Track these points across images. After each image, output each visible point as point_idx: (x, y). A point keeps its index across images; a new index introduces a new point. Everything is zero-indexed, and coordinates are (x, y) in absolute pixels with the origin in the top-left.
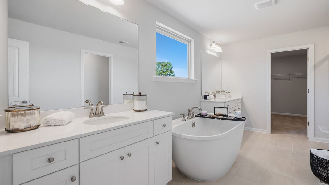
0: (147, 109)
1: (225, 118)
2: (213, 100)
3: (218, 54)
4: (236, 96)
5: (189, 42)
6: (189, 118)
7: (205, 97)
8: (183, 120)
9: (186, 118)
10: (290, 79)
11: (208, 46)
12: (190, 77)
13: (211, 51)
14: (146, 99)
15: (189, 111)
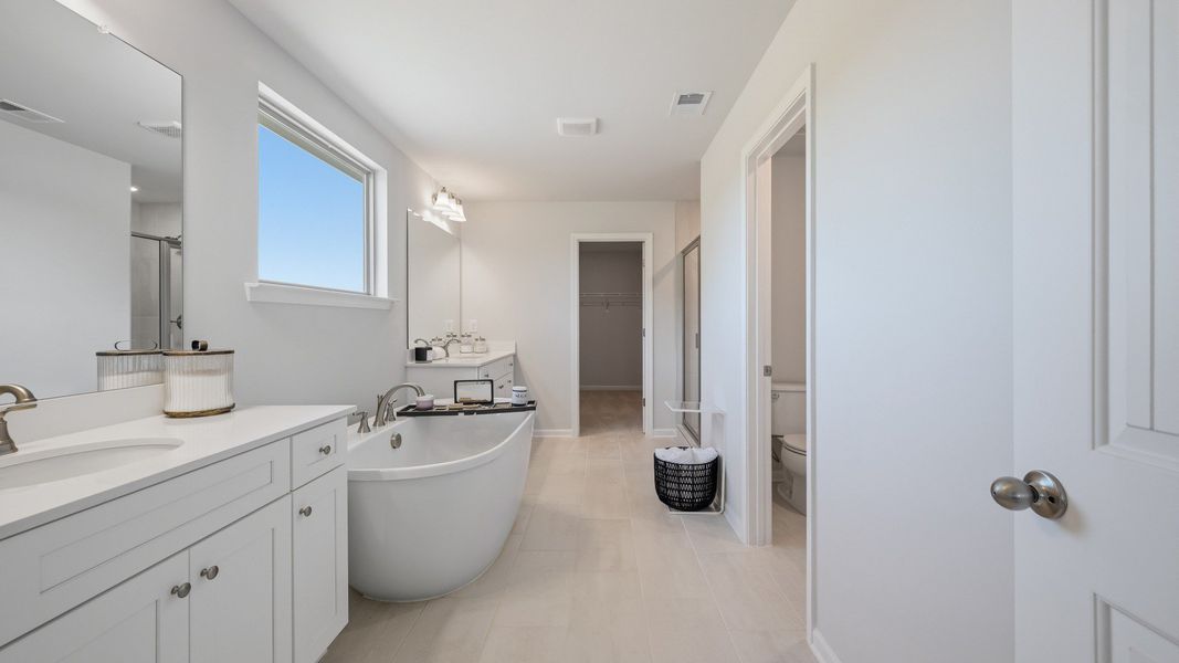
0: (233, 406)
1: (487, 408)
2: (443, 362)
3: (456, 225)
4: (500, 349)
5: (368, 174)
6: (380, 422)
7: (420, 355)
8: (359, 431)
9: (371, 421)
10: (608, 305)
11: (427, 198)
12: (372, 292)
13: (434, 213)
14: (229, 369)
15: (381, 399)
